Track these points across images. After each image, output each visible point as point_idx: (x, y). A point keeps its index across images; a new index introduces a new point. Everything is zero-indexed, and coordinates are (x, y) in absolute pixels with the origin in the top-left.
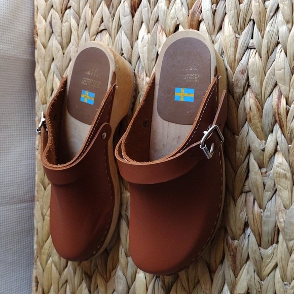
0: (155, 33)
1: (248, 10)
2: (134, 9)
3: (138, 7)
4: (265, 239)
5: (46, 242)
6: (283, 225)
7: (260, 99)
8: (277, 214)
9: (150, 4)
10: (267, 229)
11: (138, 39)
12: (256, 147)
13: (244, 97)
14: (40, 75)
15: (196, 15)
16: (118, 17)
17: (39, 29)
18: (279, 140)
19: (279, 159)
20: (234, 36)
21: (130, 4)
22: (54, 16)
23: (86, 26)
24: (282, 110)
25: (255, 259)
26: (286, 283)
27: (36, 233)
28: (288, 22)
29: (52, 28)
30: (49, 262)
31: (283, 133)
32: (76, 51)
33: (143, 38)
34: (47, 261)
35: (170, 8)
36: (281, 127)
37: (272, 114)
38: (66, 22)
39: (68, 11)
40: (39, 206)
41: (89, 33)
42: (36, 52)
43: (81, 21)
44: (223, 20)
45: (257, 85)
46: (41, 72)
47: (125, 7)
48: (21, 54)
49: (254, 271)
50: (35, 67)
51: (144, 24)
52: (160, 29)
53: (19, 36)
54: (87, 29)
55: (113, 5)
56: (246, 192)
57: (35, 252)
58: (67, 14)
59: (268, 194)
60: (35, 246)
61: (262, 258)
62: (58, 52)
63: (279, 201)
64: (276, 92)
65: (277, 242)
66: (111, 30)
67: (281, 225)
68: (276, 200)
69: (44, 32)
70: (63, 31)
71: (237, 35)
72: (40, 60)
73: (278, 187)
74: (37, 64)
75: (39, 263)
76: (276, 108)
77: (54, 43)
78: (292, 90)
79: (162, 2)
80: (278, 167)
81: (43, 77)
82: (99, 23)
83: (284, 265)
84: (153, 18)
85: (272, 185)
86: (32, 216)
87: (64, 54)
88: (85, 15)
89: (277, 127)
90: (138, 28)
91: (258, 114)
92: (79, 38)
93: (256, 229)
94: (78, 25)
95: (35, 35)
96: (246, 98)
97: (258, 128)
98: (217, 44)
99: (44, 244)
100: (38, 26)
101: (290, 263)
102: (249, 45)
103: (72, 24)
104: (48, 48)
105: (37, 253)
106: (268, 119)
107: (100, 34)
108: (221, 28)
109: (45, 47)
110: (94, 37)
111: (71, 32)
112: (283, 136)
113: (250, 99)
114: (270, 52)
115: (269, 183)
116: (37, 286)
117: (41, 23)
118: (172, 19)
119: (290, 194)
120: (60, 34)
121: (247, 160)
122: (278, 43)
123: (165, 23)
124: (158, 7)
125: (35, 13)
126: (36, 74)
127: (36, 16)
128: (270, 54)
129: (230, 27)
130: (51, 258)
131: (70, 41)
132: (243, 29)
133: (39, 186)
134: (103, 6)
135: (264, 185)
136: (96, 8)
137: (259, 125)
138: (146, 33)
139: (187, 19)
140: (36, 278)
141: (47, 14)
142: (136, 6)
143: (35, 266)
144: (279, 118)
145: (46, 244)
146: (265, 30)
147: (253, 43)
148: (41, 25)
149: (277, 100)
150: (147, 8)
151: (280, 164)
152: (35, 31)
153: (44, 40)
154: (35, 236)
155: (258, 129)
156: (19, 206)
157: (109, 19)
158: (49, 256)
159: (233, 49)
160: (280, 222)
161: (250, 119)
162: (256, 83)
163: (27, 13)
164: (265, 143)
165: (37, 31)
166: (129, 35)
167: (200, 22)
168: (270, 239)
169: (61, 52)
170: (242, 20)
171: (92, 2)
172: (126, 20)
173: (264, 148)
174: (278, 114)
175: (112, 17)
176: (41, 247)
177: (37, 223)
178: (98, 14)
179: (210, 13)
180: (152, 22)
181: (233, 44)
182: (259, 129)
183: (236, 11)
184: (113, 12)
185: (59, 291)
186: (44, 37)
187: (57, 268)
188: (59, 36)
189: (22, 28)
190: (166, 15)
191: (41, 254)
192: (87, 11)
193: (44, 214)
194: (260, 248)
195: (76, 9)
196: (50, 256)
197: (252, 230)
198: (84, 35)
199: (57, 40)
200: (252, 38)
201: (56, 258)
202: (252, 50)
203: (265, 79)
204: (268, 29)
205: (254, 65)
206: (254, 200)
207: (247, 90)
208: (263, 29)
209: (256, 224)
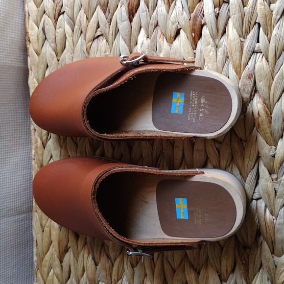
0: (155, 38)
1: (252, 13)
2: (132, 13)
3: (136, 11)
4: (279, 246)
5: (46, 254)
7: (268, 104)
9: (148, 8)
11: (137, 44)
12: (266, 153)
13: (251, 103)
14: (34, 82)
15: (199, 20)
16: (115, 23)
17: (31, 36)
20: (239, 40)
21: (127, 9)
22: (47, 22)
23: (82, 32)
25: (269, 268)
27: (35, 244)
29: (45, 34)
30: (51, 274)
32: (71, 57)
33: (142, 44)
34: (48, 274)
35: (170, 13)
37: (282, 119)
38: (60, 28)
39: (61, 16)
40: (38, 217)
41: (85, 39)
42: (29, 59)
43: (76, 27)
44: (226, 24)
45: (265, 90)
46: (35, 79)
47: (123, 12)
48: (14, 63)
49: (268, 279)
50: (28, 74)
51: (142, 29)
52: (160, 34)
53: (11, 44)
54: (83, 35)
55: (109, 10)
56: (257, 199)
57: (35, 264)
58: (61, 20)
59: (280, 201)
60: (35, 258)
61: (276, 266)
62: (53, 59)
66: (108, 35)
69: (36, 38)
70: (57, 38)
71: (242, 39)
72: (33, 68)
74: (30, 71)
75: (39, 275)
77: (48, 49)
79: (161, 6)
82: (95, 28)
84: (152, 22)
87: (58, 61)
88: (80, 21)
90: (137, 33)
91: (267, 119)
92: (74, 44)
94: (73, 31)
95: (28, 42)
96: (253, 103)
97: (267, 133)
98: (221, 48)
99: (44, 256)
100: (30, 32)
102: (256, 49)
103: (66, 30)
104: (41, 55)
105: (37, 265)
107: (96, 40)
108: (224, 32)
109: (38, 54)
110: (91, 43)
111: (66, 38)
113: (258, 104)
114: (277, 56)
115: (281, 189)
117: (33, 29)
118: (173, 23)
120: (54, 41)
121: (256, 166)
123: (166, 28)
124: (157, 11)
125: (27, 20)
126: (30, 82)
127: (27, 23)
128: (277, 58)
129: (235, 31)
130: (52, 269)
131: (65, 48)
132: (248, 32)
134: (99, 10)
135: (276, 192)
136: (92, 13)
137: (268, 131)
138: (145, 39)
139: (188, 23)
141: (39, 19)
142: (134, 11)
143: (36, 279)
145: (47, 255)
146: (271, 33)
147: (259, 47)
148: (34, 32)
150: (145, 13)
152: (27, 38)
153: (36, 47)
154: (35, 247)
155: (267, 135)
156: (17, 218)
157: (106, 24)
158: (50, 268)
159: (238, 54)
161: (258, 124)
162: (264, 88)
163: (18, 20)
164: (276, 149)
165: (29, 38)
166: (128, 41)
167: (202, 26)
169: (55, 59)
170: (247, 24)
171: (87, 8)
172: (123, 25)
173: (275, 154)
175: (108, 22)
176: (41, 259)
177: (36, 235)
178: (93, 20)
179: (213, 17)
180: (151, 27)
181: (239, 48)
182: (269, 135)
183: (240, 14)
184: (109, 17)
186: (37, 44)
187: (59, 281)
188: (52, 43)
189: (14, 35)
190: (166, 20)
191: (41, 266)
192: (81, 17)
193: (44, 225)
194: (274, 256)
195: (70, 15)
196: (52, 268)
197: (264, 238)
198: (79, 41)
199: (51, 46)
200: (258, 42)
201: (58, 270)
202: (259, 54)
203: (274, 84)
204: (274, 32)
205: (261, 69)
206: (266, 206)
207: (254, 95)
208: (269, 33)
209: (268, 232)
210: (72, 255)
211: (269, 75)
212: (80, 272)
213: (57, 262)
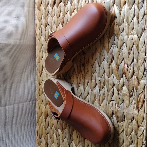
1: (113, 29)
4: (120, 119)
5: (40, 117)
6: (126, 114)
8: (124, 110)
10: (120, 115)
12: (116, 83)
13: (112, 63)
14: (38, 51)
18: (125, 81)
19: (125, 88)
20: (108, 39)
22: (43, 28)
24: (125, 69)
25: (116, 127)
26: (127, 136)
27: (37, 113)
28: (127, 35)
29: (42, 33)
30: (42, 125)
31: (126, 78)
36: (125, 75)
37: (122, 71)
38: (47, 30)
39: (48, 26)
40: (38, 103)
42: (36, 41)
43: (53, 30)
46: (38, 50)
56: (113, 101)
57: (37, 121)
59: (120, 102)
60: (37, 119)
61: (119, 127)
62: (44, 42)
63: (124, 105)
64: (123, 62)
65: (124, 121)
67: (125, 114)
68: (123, 104)
69: (39, 34)
70: (46, 34)
72: (37, 45)
73: (124, 99)
74: (36, 47)
75: (38, 125)
76: (123, 68)
78: (129, 61)
80: (124, 91)
81: (39, 52)
83: (127, 130)
85: (122, 98)
86: (35, 107)
87: (46, 43)
88: (54, 28)
89: (124, 76)
91: (117, 70)
93: (116, 115)
97: (117, 75)
101: (129, 129)
102: (114, 43)
103: (49, 31)
104: (40, 40)
106: (120, 73)
109: (39, 40)
112: (126, 79)
113: (114, 64)
114: (121, 46)
115: (121, 97)
116: (38, 134)
117: (38, 30)
119: (129, 102)
121: (113, 88)
122: (124, 43)
125: (36, 26)
126: (36, 51)
127: (36, 28)
129: (107, 36)
132: (111, 36)
133: (38, 95)
135: (119, 98)
140: (37, 131)
141: (40, 27)
143: (37, 126)
144: (124, 72)
146: (119, 37)
148: (38, 31)
149: (123, 65)
151: (125, 90)
154: (37, 114)
158: (42, 123)
159: (107, 44)
160: (125, 113)
161: (114, 72)
164: (120, 82)
165: (36, 34)
168: (121, 119)
169: (45, 42)
170: (111, 33)
171: (56, 23)
174: (124, 70)
176: (39, 119)
177: (37, 109)
181: (107, 42)
185: (45, 136)
186: (39, 36)
191: (39, 122)
193: (40, 106)
194: (118, 122)
195: (50, 26)
197: (115, 116)
199: (44, 37)
200: (115, 40)
201: (44, 123)
202: (115, 45)
203: (119, 57)
204: (120, 37)
205: (115, 51)
206: (116, 104)
207: (113, 61)
208: (118, 37)
209: (116, 113)
210: (49, 118)
211: (118, 53)
212: (52, 125)
213: (44, 120)
